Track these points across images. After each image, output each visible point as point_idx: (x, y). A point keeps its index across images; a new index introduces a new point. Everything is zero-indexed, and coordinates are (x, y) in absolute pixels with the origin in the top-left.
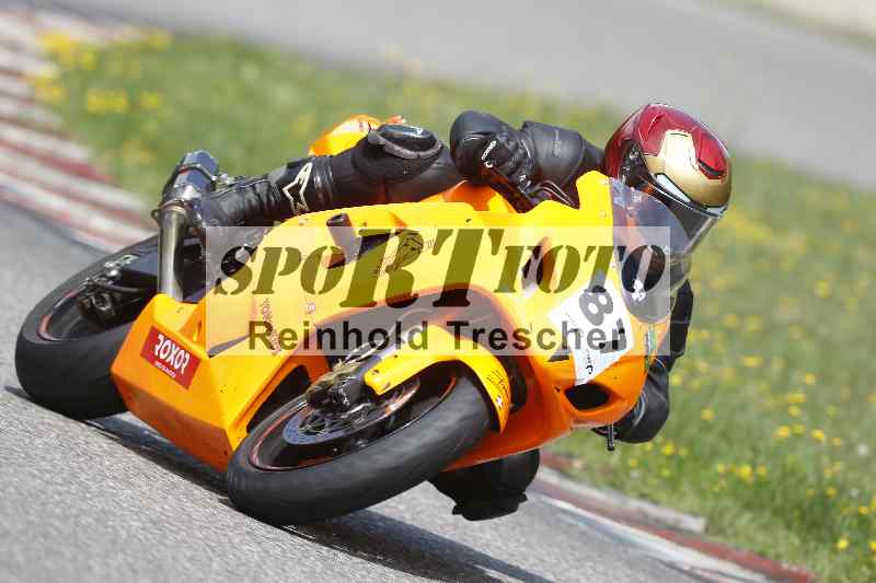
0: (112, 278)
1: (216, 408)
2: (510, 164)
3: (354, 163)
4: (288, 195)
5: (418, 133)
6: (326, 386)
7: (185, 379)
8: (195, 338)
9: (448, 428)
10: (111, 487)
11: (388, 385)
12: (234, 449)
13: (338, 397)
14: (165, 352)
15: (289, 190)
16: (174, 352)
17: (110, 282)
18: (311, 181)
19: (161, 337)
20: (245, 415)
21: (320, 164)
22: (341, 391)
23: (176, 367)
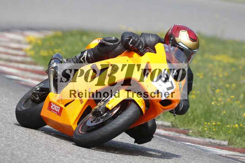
0: (38, 90)
1: (68, 120)
2: (137, 45)
3: (98, 49)
4: (82, 60)
5: (113, 38)
6: (96, 109)
7: (59, 114)
8: (61, 102)
9: (130, 115)
10: (62, 158)
11: (112, 107)
12: (74, 130)
13: (100, 112)
14: (53, 107)
15: (82, 59)
16: (56, 107)
17: (38, 92)
18: (87, 56)
19: (52, 104)
20: (76, 121)
21: (89, 51)
22: (100, 110)
23: (57, 111)
